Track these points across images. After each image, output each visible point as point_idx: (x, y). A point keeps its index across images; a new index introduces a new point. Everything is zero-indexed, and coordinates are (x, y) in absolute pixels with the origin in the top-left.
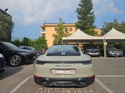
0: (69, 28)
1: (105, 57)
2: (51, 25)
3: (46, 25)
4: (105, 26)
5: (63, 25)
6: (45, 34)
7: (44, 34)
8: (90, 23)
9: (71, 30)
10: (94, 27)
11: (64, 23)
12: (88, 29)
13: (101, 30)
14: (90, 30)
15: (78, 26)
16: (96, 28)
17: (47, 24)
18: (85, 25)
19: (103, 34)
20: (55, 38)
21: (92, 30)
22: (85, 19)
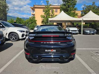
0: (55, 10)
4: (85, 9)
6: (34, 14)
8: (73, 6)
9: (56, 12)
10: (75, 9)
11: (51, 5)
12: (71, 10)
13: (81, 11)
14: (72, 12)
16: (77, 10)
17: (36, 5)
18: (68, 7)
19: (82, 16)
21: (74, 12)
22: (68, 2)
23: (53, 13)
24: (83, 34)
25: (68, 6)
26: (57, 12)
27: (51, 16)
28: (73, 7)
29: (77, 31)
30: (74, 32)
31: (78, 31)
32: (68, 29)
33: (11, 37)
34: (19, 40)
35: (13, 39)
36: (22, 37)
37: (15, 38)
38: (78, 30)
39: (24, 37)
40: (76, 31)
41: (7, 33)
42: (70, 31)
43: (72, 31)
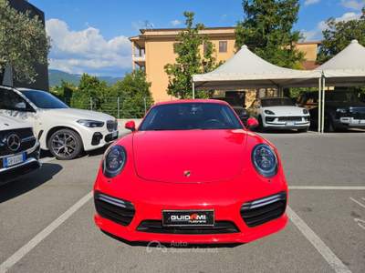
0: (216, 43)
1: (321, 133)
2: (160, 33)
3: (147, 33)
4: (331, 35)
5: (200, 32)
6: (144, 62)
7: (142, 64)
8: (284, 25)
9: (223, 49)
10: (294, 38)
12: (275, 43)
13: (319, 45)
14: (282, 48)
15: (245, 36)
16: (300, 41)
17: (150, 30)
18: (267, 31)
19: (321, 60)
20: (173, 77)
21: (289, 47)
22: (265, 13)
23: (208, 52)
24: (325, 131)
25: (267, 26)
26: (226, 51)
27: (201, 68)
28: (286, 29)
29: (303, 121)
30: (290, 124)
31: (305, 118)
32: (266, 111)
33: (56, 144)
34: (83, 153)
35: (62, 151)
36: (93, 144)
37: (69, 148)
38: (308, 114)
39: (102, 143)
40: (299, 118)
41: (42, 132)
42: (273, 119)
43: (281, 119)
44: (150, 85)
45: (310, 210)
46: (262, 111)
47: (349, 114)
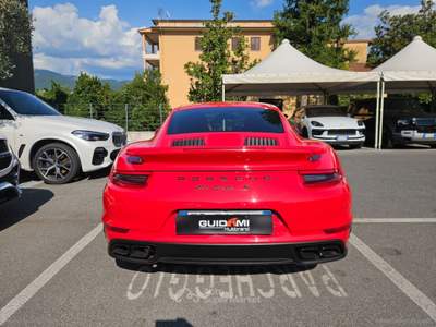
0: (248, 38)
1: (377, 150)
2: (178, 25)
3: (160, 25)
4: (384, 32)
5: (229, 25)
6: (158, 62)
7: (155, 64)
8: (332, 17)
9: (255, 47)
10: (344, 33)
11: (231, 20)
12: (321, 38)
13: (370, 43)
14: (329, 45)
15: (285, 29)
16: (350, 38)
17: (162, 21)
18: (312, 24)
20: (195, 80)
23: (239, 51)
24: (384, 146)
25: (312, 16)
26: (259, 49)
27: (230, 68)
28: (335, 22)
29: (358, 134)
30: (342, 138)
31: (360, 131)
32: (312, 123)
33: (44, 163)
34: (80, 175)
35: (52, 172)
36: (94, 163)
37: (61, 168)
38: (364, 127)
39: (107, 162)
40: (352, 131)
41: (23, 146)
42: (320, 132)
43: (331, 132)
44: (166, 88)
45: (398, 253)
46: (307, 122)
47: (411, 127)
